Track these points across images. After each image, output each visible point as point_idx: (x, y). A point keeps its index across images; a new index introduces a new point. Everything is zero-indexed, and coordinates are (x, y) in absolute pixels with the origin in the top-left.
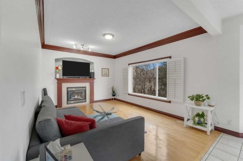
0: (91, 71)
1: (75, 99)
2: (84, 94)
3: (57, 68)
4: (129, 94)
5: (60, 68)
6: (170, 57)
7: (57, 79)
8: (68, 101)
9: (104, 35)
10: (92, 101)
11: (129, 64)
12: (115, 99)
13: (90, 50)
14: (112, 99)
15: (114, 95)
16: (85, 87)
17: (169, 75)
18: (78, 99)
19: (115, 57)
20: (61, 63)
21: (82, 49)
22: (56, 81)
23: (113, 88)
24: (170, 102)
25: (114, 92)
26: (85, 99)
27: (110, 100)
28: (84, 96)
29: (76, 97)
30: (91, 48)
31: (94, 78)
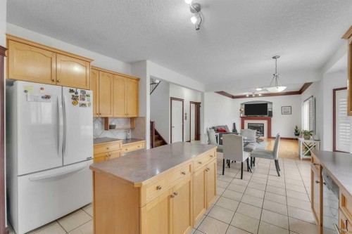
0: (269, 110)
3: (240, 110)
5: (243, 110)
10: (270, 137)
16: (263, 124)
19: (300, 92)
20: (244, 106)
22: (241, 118)
26: (263, 133)
28: (262, 131)
31: (272, 116)
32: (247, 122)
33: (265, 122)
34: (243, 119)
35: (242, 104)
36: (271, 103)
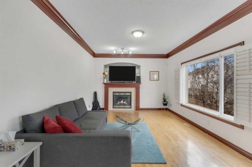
0: (137, 75)
1: (121, 104)
2: (129, 100)
3: (104, 74)
4: (182, 105)
5: (107, 73)
6: (242, 43)
7: (105, 84)
8: (114, 105)
9: (133, 32)
10: (138, 108)
11: (182, 64)
12: (167, 109)
13: (130, 53)
14: (163, 109)
15: (165, 105)
16: (131, 92)
17: (238, 77)
18: (124, 105)
19: (167, 56)
20: (108, 69)
21: (122, 53)
22: (104, 86)
23: (164, 96)
24: (242, 127)
25: (165, 100)
26: (130, 104)
27: (160, 109)
28: (129, 102)
29: (122, 102)
30: (132, 50)
31: (140, 82)
32: (111, 90)
33: (132, 90)
34: (107, 86)
35: (105, 66)
36: (139, 67)
